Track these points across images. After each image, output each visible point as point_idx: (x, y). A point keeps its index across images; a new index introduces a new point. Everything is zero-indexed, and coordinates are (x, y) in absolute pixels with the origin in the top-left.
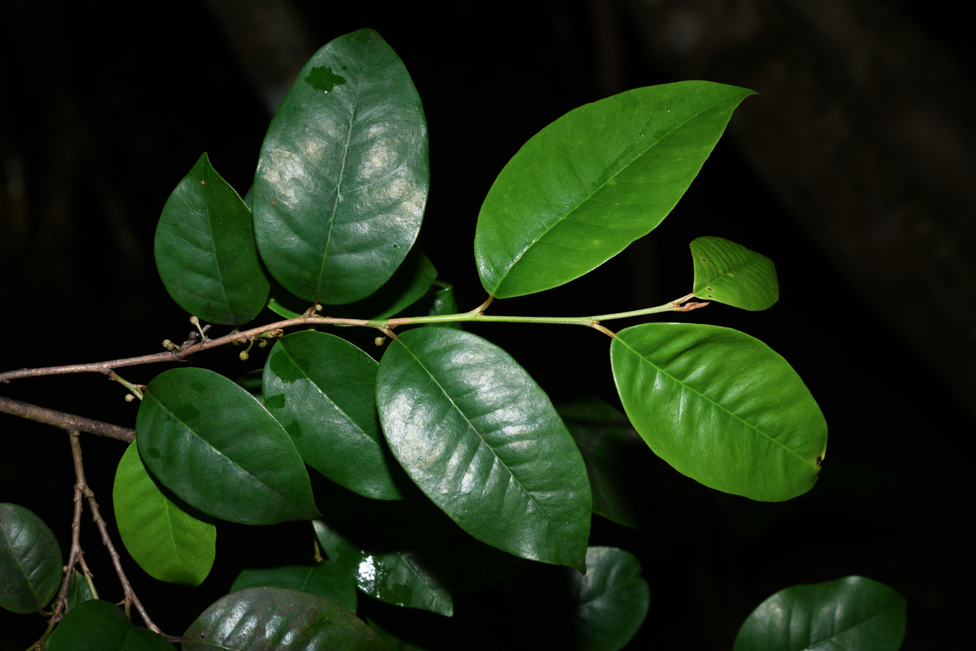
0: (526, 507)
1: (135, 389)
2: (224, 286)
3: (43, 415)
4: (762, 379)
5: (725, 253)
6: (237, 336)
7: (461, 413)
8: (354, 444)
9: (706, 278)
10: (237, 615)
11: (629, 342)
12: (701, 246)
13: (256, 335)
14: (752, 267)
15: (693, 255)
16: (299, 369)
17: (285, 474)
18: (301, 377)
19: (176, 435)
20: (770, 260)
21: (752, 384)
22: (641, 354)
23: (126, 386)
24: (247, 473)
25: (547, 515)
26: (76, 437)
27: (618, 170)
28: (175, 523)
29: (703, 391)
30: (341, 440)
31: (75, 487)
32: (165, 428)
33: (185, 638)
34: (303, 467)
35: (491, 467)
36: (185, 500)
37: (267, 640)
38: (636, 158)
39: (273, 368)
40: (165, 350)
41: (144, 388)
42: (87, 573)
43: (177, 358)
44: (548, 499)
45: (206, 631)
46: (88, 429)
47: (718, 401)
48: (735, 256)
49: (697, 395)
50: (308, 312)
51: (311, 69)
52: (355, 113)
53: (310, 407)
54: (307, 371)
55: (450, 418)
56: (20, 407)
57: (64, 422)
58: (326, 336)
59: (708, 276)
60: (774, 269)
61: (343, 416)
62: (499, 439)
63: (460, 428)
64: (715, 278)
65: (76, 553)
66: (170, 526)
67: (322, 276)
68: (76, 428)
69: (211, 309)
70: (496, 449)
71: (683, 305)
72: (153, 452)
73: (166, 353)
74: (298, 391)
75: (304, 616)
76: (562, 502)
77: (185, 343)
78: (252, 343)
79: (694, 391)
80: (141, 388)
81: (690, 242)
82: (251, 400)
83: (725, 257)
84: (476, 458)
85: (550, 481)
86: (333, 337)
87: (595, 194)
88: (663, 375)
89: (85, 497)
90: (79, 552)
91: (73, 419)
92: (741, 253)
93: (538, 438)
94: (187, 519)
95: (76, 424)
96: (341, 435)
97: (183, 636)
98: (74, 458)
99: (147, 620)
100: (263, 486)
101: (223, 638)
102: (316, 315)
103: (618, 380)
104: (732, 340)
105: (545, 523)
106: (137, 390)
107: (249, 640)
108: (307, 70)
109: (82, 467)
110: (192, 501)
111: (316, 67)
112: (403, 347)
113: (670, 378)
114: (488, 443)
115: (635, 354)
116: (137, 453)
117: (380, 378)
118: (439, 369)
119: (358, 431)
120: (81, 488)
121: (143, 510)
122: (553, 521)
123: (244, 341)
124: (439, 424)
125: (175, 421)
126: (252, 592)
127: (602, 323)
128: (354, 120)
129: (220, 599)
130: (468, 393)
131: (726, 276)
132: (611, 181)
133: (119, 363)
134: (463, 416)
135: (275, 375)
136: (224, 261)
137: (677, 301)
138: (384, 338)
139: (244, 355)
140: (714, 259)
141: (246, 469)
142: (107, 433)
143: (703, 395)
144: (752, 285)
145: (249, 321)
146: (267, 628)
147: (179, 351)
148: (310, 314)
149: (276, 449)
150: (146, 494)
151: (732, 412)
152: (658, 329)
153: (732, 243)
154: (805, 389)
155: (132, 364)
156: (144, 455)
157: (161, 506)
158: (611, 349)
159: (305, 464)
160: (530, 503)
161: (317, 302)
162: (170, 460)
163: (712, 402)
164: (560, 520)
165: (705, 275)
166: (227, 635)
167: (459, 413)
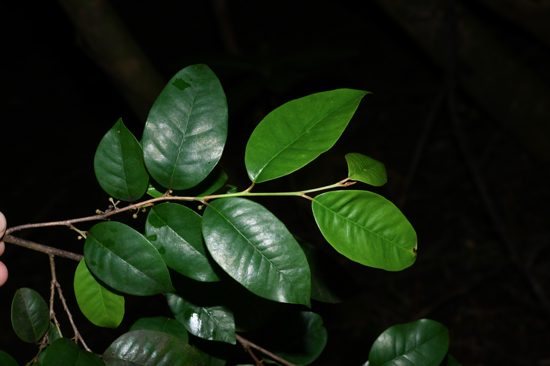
0: (279, 278)
1: (83, 233)
2: (126, 182)
3: (37, 247)
4: (383, 213)
5: (361, 160)
6: (132, 207)
7: (244, 236)
8: (191, 256)
9: (354, 171)
10: (129, 343)
11: (320, 202)
12: (350, 157)
13: (141, 206)
14: (374, 167)
15: (347, 161)
16: (162, 222)
17: (157, 270)
18: (164, 225)
19: (103, 254)
20: (383, 164)
21: (379, 216)
22: (326, 207)
23: (78, 232)
24: (139, 271)
25: (290, 281)
26: (53, 258)
27: (311, 127)
28: (105, 297)
29: (356, 221)
30: (185, 254)
31: (51, 282)
32: (98, 251)
33: (104, 355)
34: (165, 267)
35: (261, 261)
36: (109, 285)
37: (144, 355)
38: (319, 121)
39: (150, 222)
40: (97, 214)
41: (87, 233)
42: (57, 324)
43: (103, 218)
44: (289, 273)
45: (115, 351)
46: (59, 254)
47: (364, 226)
48: (366, 162)
49: (354, 224)
50: (166, 194)
51: (175, 80)
52: (195, 101)
53: (169, 239)
54: (166, 222)
55: (239, 239)
56: (26, 243)
57: (47, 251)
58: (175, 205)
59: (354, 170)
60: (385, 168)
61: (185, 243)
62: (263, 247)
63: (244, 244)
64: (358, 171)
65: (52, 314)
66: (102, 299)
67: (173, 175)
68: (53, 253)
69: (119, 193)
70: (262, 252)
71: (344, 183)
72: (93, 263)
73: (97, 215)
74: (163, 232)
75: (162, 343)
76: (296, 273)
77: (106, 210)
78: (139, 210)
79: (352, 222)
80: (85, 233)
81: (345, 156)
82: (139, 235)
83: (361, 162)
84: (253, 257)
85: (289, 264)
86: (178, 205)
87: (300, 137)
88: (338, 216)
89: (56, 287)
90: (53, 314)
91: (52, 249)
92: (369, 161)
93: (282, 244)
94: (110, 295)
95: (53, 252)
96: (185, 252)
97: (104, 354)
98: (51, 268)
99: (86, 347)
100: (146, 277)
101: (123, 354)
102: (170, 196)
103: (317, 220)
104: (368, 197)
105: (289, 285)
106: (83, 234)
107: (136, 355)
108: (173, 80)
109: (55, 272)
110: (113, 285)
111: (178, 79)
112: (213, 208)
113: (341, 217)
114: (258, 249)
115: (323, 207)
116: (85, 265)
117: (203, 224)
118: (231, 217)
119: (193, 249)
120: (54, 282)
121: (89, 292)
122: (293, 283)
123: (135, 209)
124: (234, 242)
125: (103, 248)
126: (136, 332)
127: (306, 194)
128: (193, 104)
129: (121, 336)
130: (246, 226)
131: (363, 170)
132: (308, 131)
133: (75, 221)
134: (245, 237)
135: (151, 225)
136: (127, 169)
137: (341, 182)
138: (203, 205)
139: (135, 216)
140: (356, 163)
141: (138, 269)
142: (68, 256)
143: (357, 224)
144: (375, 174)
145: (137, 199)
146: (144, 349)
147: (104, 214)
148: (167, 195)
149: (152, 258)
150: (90, 284)
151: (371, 230)
152: (333, 194)
153: (365, 156)
154: (403, 216)
155: (81, 221)
156: (88, 265)
157: (98, 289)
158: (312, 206)
159: (167, 266)
160: (281, 276)
161: (170, 189)
162: (101, 266)
163: (361, 227)
164: (296, 283)
165: (353, 169)
166: (124, 353)
167: (243, 237)
